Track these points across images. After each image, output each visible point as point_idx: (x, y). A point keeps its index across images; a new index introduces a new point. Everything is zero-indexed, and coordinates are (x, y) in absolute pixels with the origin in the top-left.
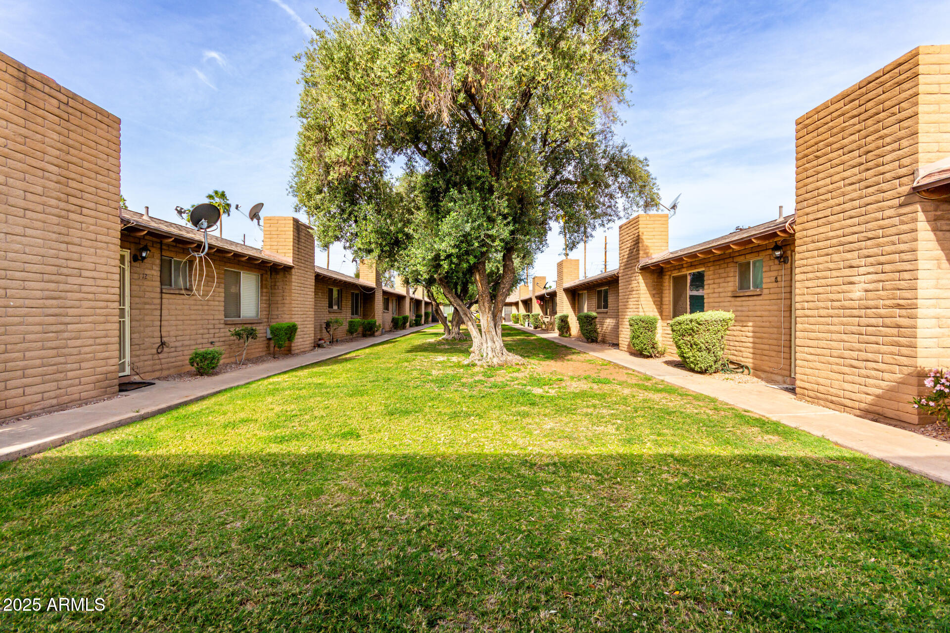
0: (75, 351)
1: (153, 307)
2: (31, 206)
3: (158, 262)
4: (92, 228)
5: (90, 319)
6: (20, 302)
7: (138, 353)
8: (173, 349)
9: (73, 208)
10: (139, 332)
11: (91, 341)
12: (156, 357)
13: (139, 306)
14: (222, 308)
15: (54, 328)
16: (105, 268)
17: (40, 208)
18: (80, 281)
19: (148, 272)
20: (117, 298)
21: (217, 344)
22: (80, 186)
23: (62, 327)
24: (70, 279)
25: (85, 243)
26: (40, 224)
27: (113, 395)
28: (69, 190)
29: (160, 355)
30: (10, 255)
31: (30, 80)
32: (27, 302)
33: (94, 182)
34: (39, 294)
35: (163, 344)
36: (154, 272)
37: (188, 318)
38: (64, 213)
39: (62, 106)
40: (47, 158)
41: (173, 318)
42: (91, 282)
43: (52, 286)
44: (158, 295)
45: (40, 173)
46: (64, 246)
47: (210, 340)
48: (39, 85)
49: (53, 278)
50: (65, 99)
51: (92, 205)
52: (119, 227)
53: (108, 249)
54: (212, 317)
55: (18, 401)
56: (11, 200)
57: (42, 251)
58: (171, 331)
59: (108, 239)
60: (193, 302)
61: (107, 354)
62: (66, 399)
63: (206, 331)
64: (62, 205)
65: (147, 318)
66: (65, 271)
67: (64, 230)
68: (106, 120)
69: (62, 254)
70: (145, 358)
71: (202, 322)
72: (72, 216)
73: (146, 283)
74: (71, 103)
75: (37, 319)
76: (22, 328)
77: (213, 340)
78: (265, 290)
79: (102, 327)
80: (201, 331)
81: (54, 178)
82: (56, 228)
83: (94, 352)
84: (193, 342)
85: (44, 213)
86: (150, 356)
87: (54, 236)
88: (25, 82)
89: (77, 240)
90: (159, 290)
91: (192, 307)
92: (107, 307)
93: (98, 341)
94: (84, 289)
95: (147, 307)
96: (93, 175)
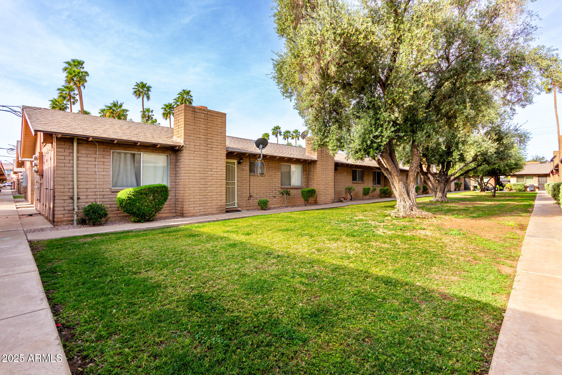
0: (210, 197)
1: (247, 181)
2: (196, 150)
3: (248, 163)
4: (216, 154)
5: (215, 186)
6: (193, 180)
7: (240, 199)
8: (255, 199)
9: (209, 148)
10: (241, 191)
11: (215, 194)
12: (248, 201)
13: (240, 181)
14: (280, 182)
15: (203, 189)
16: (220, 168)
17: (199, 150)
18: (212, 173)
19: (244, 168)
20: (225, 178)
21: (277, 197)
22: (212, 141)
23: (206, 188)
24: (208, 173)
25: (213, 160)
26: (198, 155)
27: (224, 213)
28: (208, 143)
29: (249, 201)
30: (190, 166)
31: (196, 110)
32: (195, 180)
33: (216, 138)
34: (198, 178)
35: (250, 196)
36: (247, 168)
37: (262, 186)
38: (206, 151)
39: (206, 115)
40: (201, 133)
41: (256, 186)
42: (215, 173)
43: (203, 175)
44: (249, 177)
45: (199, 139)
46: (206, 162)
47: (273, 195)
48: (198, 111)
49: (203, 172)
50: (206, 113)
51: (216, 146)
52: (225, 153)
53: (221, 161)
54: (274, 185)
55: (193, 211)
56: (191, 149)
57: (199, 164)
58: (254, 191)
59: (221, 157)
60: (264, 179)
61: (221, 198)
62: (207, 213)
63: (271, 191)
64: (206, 148)
65: (243, 186)
66: (207, 170)
67: (206, 156)
68: (220, 115)
69: (206, 164)
70: (243, 201)
71: (269, 188)
72: (209, 151)
73: (243, 172)
74: (209, 113)
75: (198, 186)
76: (193, 188)
77: (275, 195)
78: (305, 173)
79: (219, 189)
80: (269, 191)
81: (203, 139)
82: (204, 156)
83: (216, 198)
84: (265, 196)
85: (200, 151)
86: (245, 201)
87: (203, 159)
88: (194, 111)
89: (210, 159)
90: (249, 175)
91: (264, 181)
92: (221, 182)
93: (218, 194)
94: (213, 175)
95: (244, 181)
96: (216, 136)
